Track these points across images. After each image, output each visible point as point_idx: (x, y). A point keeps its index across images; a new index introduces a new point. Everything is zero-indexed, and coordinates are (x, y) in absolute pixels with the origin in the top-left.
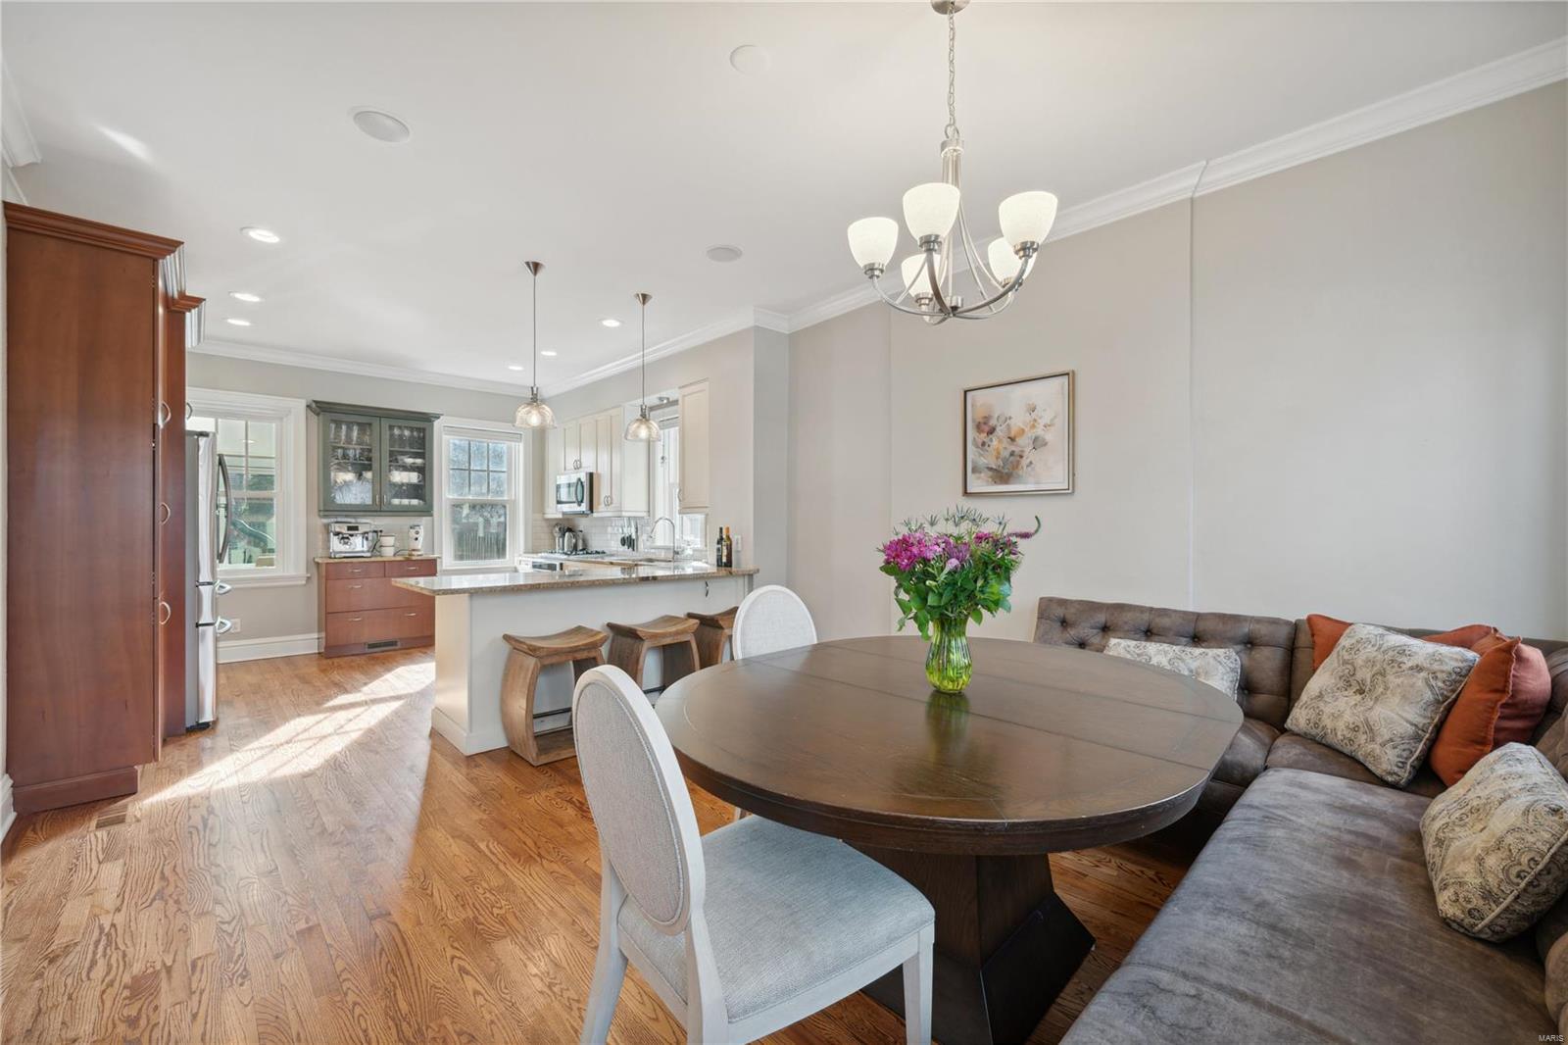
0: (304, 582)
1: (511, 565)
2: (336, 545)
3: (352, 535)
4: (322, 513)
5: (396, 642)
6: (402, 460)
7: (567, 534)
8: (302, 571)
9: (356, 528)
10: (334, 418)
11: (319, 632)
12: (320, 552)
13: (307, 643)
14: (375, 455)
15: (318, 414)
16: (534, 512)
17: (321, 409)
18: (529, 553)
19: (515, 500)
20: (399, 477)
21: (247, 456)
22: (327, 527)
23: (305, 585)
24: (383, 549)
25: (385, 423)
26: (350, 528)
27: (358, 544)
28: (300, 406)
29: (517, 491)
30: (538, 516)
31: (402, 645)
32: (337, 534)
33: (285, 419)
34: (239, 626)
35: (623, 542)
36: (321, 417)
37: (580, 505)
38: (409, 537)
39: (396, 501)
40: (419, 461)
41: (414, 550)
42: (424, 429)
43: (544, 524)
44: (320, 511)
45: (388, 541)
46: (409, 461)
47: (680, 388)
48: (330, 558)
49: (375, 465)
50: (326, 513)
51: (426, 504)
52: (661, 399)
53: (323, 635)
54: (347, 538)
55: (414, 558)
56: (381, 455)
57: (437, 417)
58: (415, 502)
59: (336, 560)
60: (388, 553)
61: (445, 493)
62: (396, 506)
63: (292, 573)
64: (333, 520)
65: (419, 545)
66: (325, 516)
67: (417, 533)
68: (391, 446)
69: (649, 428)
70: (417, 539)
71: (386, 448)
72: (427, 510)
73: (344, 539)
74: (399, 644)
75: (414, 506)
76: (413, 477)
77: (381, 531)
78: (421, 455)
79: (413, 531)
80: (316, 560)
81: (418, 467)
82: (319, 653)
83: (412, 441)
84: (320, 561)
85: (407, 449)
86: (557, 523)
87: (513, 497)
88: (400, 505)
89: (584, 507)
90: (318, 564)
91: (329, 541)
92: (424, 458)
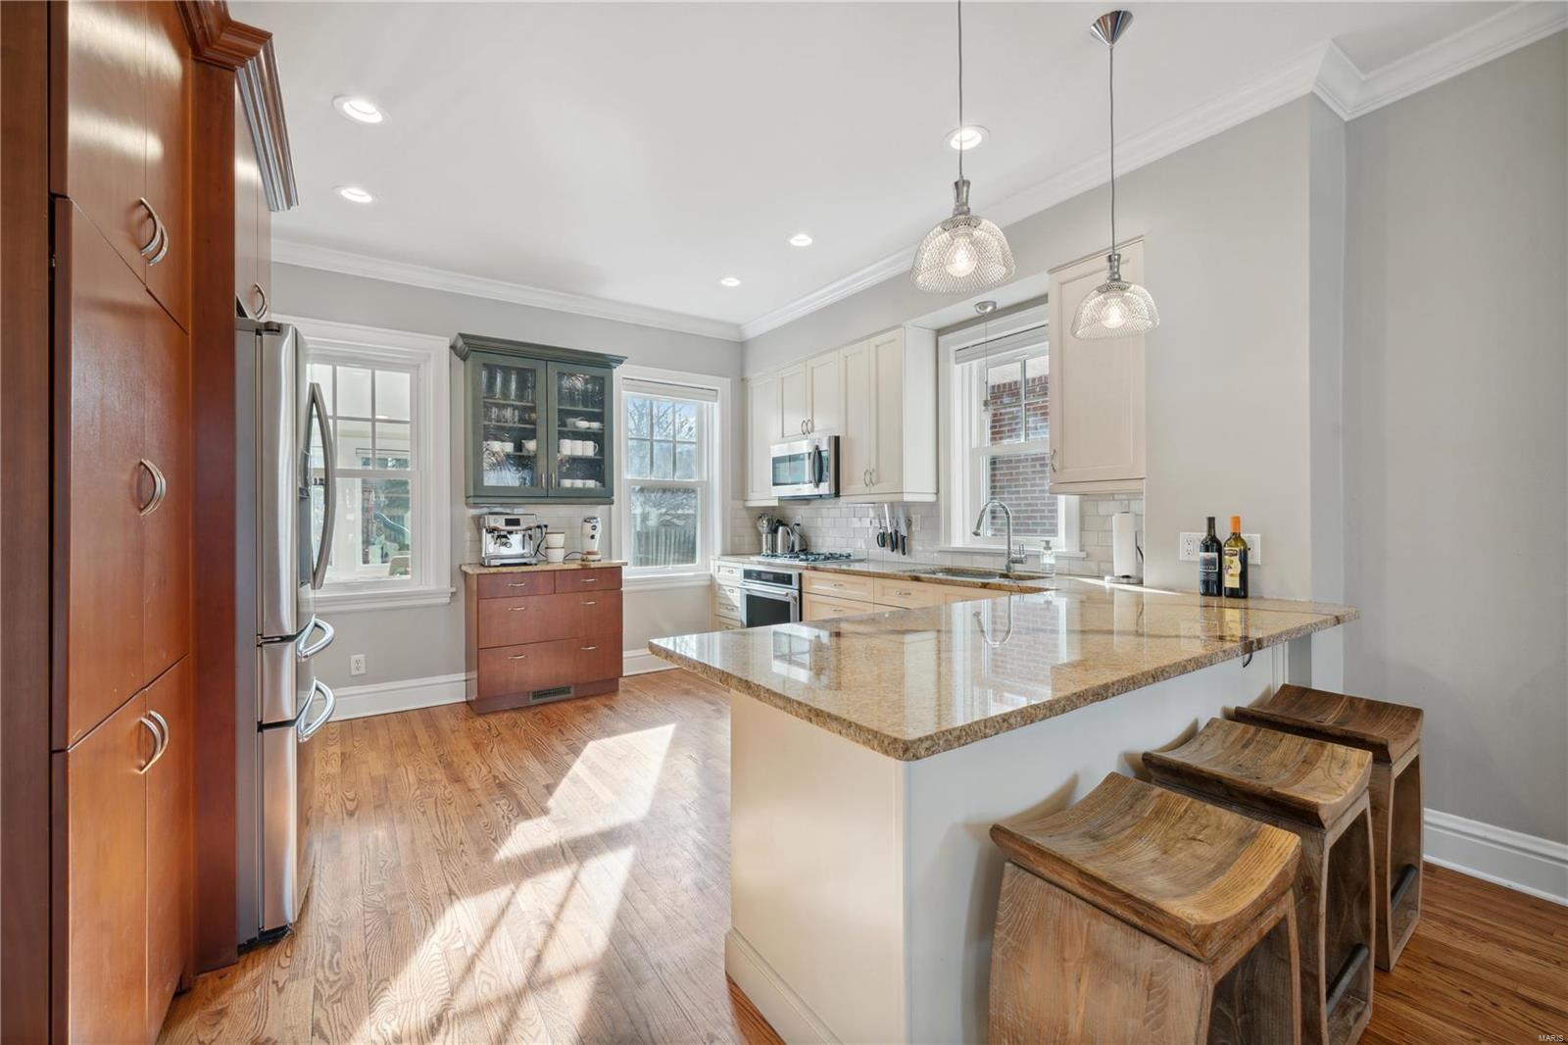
0: (448, 600)
1: (707, 573)
2: (490, 546)
3: (510, 533)
4: (471, 500)
5: (569, 688)
6: (574, 424)
7: (781, 528)
8: (446, 586)
9: (516, 522)
10: (487, 362)
11: (468, 669)
12: (469, 557)
13: (449, 688)
14: (539, 416)
15: (464, 359)
16: (733, 498)
17: (469, 348)
18: (728, 555)
19: (707, 483)
20: (572, 448)
21: (373, 421)
22: (478, 521)
23: (449, 603)
24: (549, 550)
25: (553, 369)
26: (509, 522)
27: (516, 546)
28: (440, 347)
29: (713, 471)
30: (738, 504)
31: (576, 692)
32: (491, 531)
33: (422, 367)
34: (363, 665)
35: (883, 540)
36: (469, 362)
37: (817, 486)
38: (582, 534)
39: (567, 483)
40: (595, 425)
41: (589, 553)
42: (603, 379)
43: (744, 513)
44: (467, 497)
45: (557, 540)
46: (583, 424)
47: (1052, 271)
48: (482, 565)
49: (541, 431)
50: (478, 500)
51: (604, 486)
52: (983, 305)
53: (474, 675)
54: (505, 537)
55: (593, 565)
56: (546, 416)
57: (620, 361)
58: (591, 484)
59: (492, 570)
60: (557, 556)
61: (627, 470)
62: (567, 489)
63: (432, 587)
64: (485, 510)
65: (595, 545)
66: (476, 505)
67: (594, 528)
68: (560, 403)
69: (1126, 302)
70: (593, 537)
71: (554, 405)
72: (605, 497)
73: (502, 538)
74: (572, 690)
75: (590, 490)
76: (586, 449)
77: (546, 526)
78: (597, 417)
79: (588, 526)
80: (464, 568)
81: (594, 433)
82: (467, 702)
83: (587, 398)
84: (469, 570)
85: (580, 408)
86: (763, 513)
87: (705, 479)
88: (573, 489)
89: (825, 488)
90: (465, 574)
91: (480, 540)
92: (602, 421)
